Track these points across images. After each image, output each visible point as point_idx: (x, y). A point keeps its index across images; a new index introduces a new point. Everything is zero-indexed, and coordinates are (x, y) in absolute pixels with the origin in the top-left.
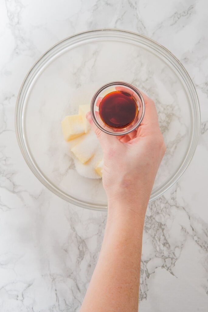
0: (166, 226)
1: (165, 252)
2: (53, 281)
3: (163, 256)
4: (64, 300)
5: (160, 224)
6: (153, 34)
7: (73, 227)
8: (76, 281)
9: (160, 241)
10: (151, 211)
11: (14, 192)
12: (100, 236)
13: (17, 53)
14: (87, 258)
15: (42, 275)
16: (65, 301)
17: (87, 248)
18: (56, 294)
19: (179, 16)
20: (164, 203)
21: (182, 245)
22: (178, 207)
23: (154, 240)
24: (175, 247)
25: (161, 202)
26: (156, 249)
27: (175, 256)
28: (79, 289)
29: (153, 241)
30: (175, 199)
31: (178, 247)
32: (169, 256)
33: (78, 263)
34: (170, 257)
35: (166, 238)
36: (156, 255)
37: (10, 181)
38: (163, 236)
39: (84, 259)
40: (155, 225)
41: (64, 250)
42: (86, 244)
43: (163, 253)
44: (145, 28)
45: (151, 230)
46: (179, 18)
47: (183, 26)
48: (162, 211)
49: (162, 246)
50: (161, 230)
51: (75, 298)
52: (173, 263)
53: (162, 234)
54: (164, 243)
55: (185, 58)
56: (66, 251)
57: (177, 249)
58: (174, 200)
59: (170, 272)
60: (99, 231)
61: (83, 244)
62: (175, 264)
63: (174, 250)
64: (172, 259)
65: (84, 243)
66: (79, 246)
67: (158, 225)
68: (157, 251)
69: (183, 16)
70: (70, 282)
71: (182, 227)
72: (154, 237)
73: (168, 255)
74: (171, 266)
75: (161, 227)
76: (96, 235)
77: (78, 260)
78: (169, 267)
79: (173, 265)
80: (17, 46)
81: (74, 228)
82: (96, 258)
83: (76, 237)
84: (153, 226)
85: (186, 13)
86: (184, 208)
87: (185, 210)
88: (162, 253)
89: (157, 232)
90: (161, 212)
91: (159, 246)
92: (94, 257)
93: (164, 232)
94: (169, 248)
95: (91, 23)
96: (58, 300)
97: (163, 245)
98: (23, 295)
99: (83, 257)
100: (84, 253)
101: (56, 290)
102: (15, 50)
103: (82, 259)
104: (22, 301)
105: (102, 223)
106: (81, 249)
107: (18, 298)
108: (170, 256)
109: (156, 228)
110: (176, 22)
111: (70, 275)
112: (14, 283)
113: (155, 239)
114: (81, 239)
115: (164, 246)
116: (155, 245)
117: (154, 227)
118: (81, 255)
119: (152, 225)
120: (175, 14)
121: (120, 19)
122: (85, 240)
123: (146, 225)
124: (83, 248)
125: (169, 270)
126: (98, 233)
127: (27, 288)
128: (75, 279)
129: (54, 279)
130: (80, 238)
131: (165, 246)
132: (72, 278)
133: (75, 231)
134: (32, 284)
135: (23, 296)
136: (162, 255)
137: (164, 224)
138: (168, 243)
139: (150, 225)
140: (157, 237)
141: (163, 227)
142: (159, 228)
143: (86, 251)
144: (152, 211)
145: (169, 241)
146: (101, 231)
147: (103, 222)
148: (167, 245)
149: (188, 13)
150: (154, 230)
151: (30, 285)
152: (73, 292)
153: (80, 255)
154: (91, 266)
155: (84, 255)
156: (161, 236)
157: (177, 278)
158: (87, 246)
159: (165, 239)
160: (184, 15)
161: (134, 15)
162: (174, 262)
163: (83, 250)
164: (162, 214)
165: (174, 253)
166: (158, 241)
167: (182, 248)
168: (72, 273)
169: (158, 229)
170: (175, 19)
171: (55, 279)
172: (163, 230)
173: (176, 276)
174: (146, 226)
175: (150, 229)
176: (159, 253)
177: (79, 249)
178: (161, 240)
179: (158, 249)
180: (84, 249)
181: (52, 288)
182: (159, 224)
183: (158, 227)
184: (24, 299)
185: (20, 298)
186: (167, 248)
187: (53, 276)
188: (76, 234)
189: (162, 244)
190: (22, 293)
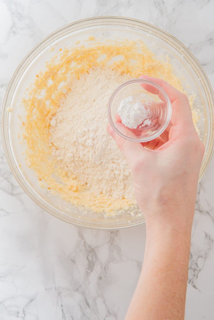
2: (58, 295)
4: (72, 316)
6: (173, 10)
8: (85, 295)
11: (12, 194)
12: (112, 244)
13: (14, 32)
14: (97, 269)
15: (46, 289)
16: (73, 318)
17: (97, 258)
18: (62, 310)
21: (206, 254)
22: (201, 211)
24: (198, 257)
27: (198, 267)
28: (88, 304)
30: (198, 202)
31: (201, 257)
33: (87, 275)
34: (192, 269)
37: (8, 181)
39: (94, 270)
41: (71, 260)
51: (84, 315)
52: (195, 275)
55: (211, 39)
56: (73, 261)
57: (200, 259)
59: (192, 285)
60: (111, 238)
62: (198, 275)
63: (197, 260)
64: (194, 270)
65: (93, 252)
66: (88, 256)
70: (78, 297)
71: (206, 234)
74: (193, 278)
76: (107, 243)
77: (87, 272)
78: (191, 280)
79: (196, 277)
80: (14, 23)
81: (82, 236)
82: (108, 269)
83: (85, 246)
86: (208, 213)
87: (210, 215)
92: (105, 268)
96: (64, 317)
98: (24, 311)
99: (93, 269)
100: (94, 263)
101: (62, 306)
102: (12, 28)
103: (92, 271)
104: (23, 318)
106: (90, 259)
107: (19, 315)
108: (192, 267)
111: (78, 289)
112: (13, 297)
114: (90, 248)
118: (91, 266)
124: (92, 258)
125: (191, 283)
126: (109, 241)
127: (28, 304)
128: (83, 293)
129: (59, 294)
130: (89, 246)
132: (80, 293)
133: (83, 238)
134: (34, 299)
135: (25, 313)
143: (96, 261)
146: (113, 239)
151: (32, 300)
152: (81, 307)
153: (89, 266)
154: (102, 279)
155: (94, 266)
157: (200, 291)
158: (97, 256)
162: (197, 274)
165: (196, 264)
167: (205, 258)
168: (80, 286)
171: (61, 293)
173: (199, 290)
177: (88, 259)
180: (94, 259)
181: (57, 303)
184: (25, 316)
185: (21, 315)
187: (58, 290)
188: (85, 242)
190: (24, 310)
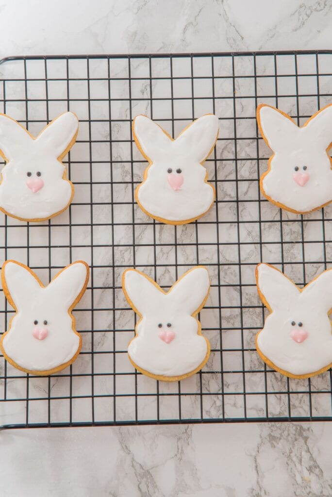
0: (312, 430)
1: (313, 485)
3: (310, 492)
5: (299, 428)
7: (126, 446)
9: (303, 463)
10: (280, 404)
19: (309, 12)
20: (304, 386)
23: (289, 463)
25: (298, 383)
26: (295, 480)
29: (287, 463)
32: (322, 492)
35: (314, 456)
36: (295, 493)
38: (306, 451)
40: (289, 430)
42: (153, 479)
43: (310, 487)
44: (243, 38)
45: (281, 441)
46: (308, 16)
47: (319, 32)
48: (301, 401)
49: (306, 473)
50: (301, 441)
53: (305, 448)
54: (310, 467)
58: (323, 378)
61: (147, 479)
67: (296, 431)
68: (297, 484)
69: (316, 10)
72: (290, 455)
73: (320, 490)
75: (301, 434)
84: (286, 433)
85: (322, 6)
88: (308, 487)
89: (294, 444)
90: (300, 403)
91: (300, 472)
93: (308, 444)
94: (320, 476)
95: (135, 33)
97: (308, 470)
105: (183, 433)
109: (292, 438)
110: (303, 24)
113: (292, 460)
115: (311, 473)
116: (291, 472)
117: (289, 435)
119: (283, 432)
120: (301, 7)
121: (192, 23)
122: (150, 471)
123: (272, 432)
131: (313, 473)
136: (308, 490)
137: (307, 428)
138: (319, 467)
139: (279, 431)
140: (296, 455)
141: (305, 434)
142: (298, 437)
144: (282, 404)
145: (320, 462)
147: (185, 431)
148: (317, 471)
149: (325, 5)
150: (288, 441)
156: (304, 453)
159: (312, 458)
160: (319, 8)
161: (220, 15)
163: (148, 491)
164: (302, 407)
166: (297, 464)
169: (296, 440)
170: (301, 18)
172: (306, 439)
174: (272, 434)
175: (280, 439)
176: (302, 487)
178: (303, 459)
179: (299, 480)
182: (297, 428)
183: (295, 435)
186: (317, 475)
189: (307, 468)
